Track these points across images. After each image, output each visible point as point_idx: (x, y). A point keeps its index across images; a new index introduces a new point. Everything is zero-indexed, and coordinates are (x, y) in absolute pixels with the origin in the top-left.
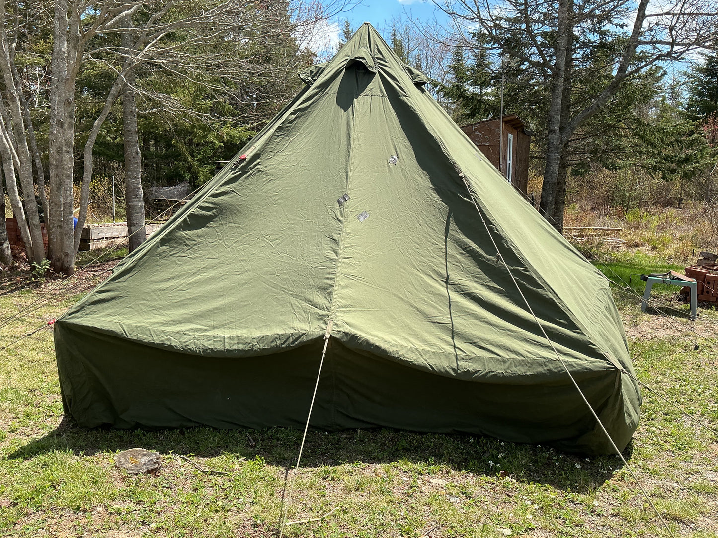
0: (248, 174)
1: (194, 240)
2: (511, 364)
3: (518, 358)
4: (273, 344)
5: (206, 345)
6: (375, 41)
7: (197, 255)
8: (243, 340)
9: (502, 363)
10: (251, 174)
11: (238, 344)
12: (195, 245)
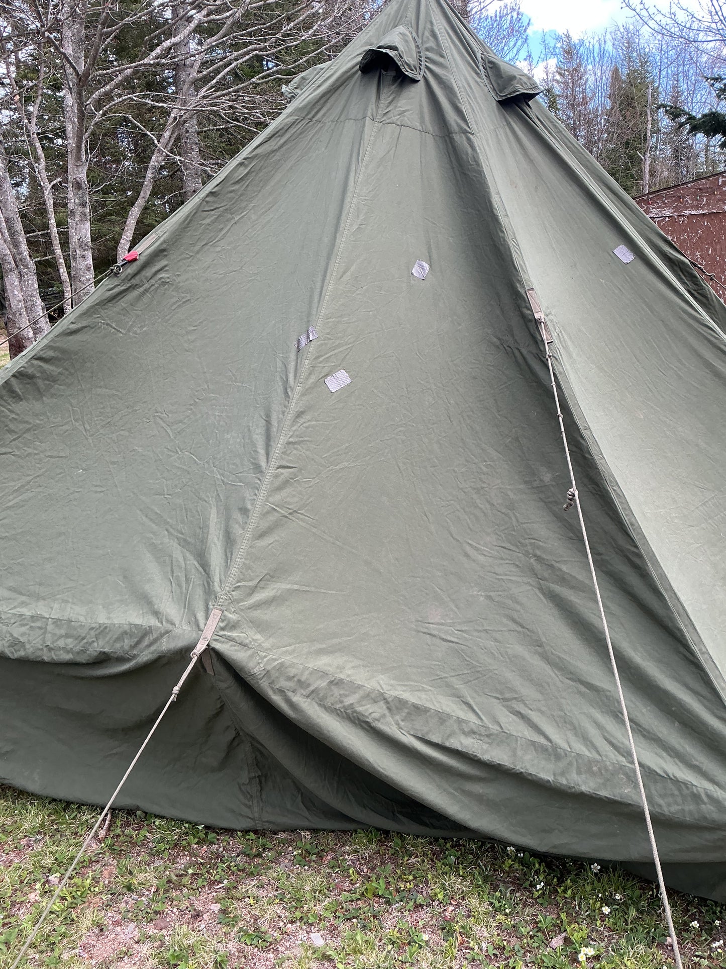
0: (141, 289)
1: (27, 422)
2: (570, 764)
3: (587, 753)
4: (118, 645)
5: (15, 635)
6: (428, 14)
7: (30, 451)
8: (75, 629)
9: (552, 758)
10: (146, 290)
11: (67, 636)
12: (28, 430)
